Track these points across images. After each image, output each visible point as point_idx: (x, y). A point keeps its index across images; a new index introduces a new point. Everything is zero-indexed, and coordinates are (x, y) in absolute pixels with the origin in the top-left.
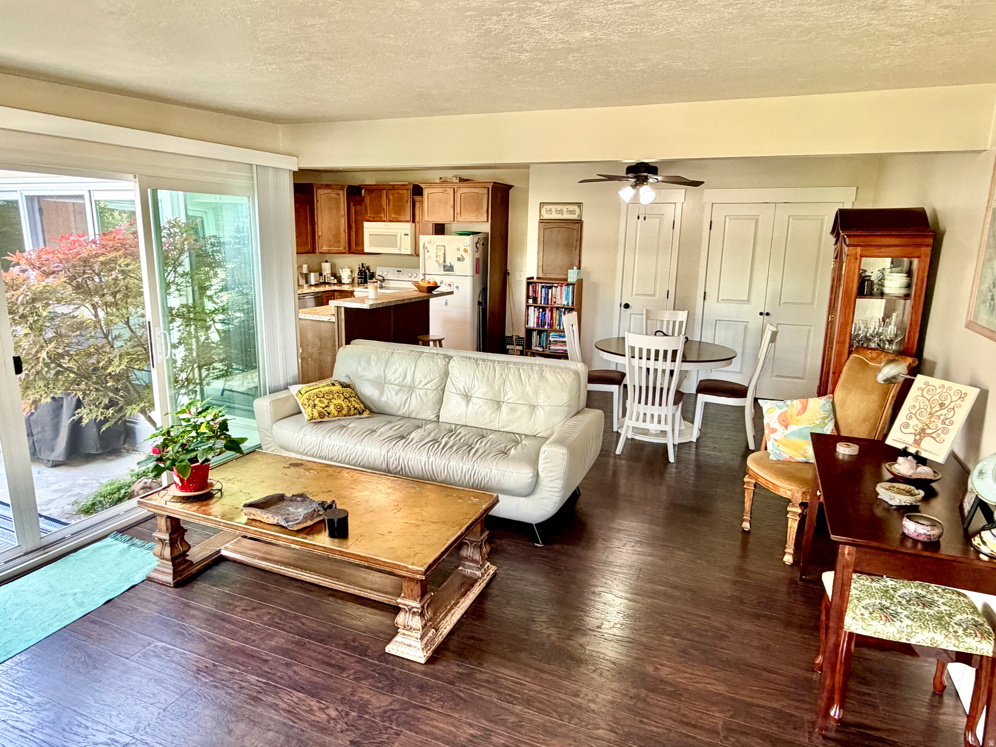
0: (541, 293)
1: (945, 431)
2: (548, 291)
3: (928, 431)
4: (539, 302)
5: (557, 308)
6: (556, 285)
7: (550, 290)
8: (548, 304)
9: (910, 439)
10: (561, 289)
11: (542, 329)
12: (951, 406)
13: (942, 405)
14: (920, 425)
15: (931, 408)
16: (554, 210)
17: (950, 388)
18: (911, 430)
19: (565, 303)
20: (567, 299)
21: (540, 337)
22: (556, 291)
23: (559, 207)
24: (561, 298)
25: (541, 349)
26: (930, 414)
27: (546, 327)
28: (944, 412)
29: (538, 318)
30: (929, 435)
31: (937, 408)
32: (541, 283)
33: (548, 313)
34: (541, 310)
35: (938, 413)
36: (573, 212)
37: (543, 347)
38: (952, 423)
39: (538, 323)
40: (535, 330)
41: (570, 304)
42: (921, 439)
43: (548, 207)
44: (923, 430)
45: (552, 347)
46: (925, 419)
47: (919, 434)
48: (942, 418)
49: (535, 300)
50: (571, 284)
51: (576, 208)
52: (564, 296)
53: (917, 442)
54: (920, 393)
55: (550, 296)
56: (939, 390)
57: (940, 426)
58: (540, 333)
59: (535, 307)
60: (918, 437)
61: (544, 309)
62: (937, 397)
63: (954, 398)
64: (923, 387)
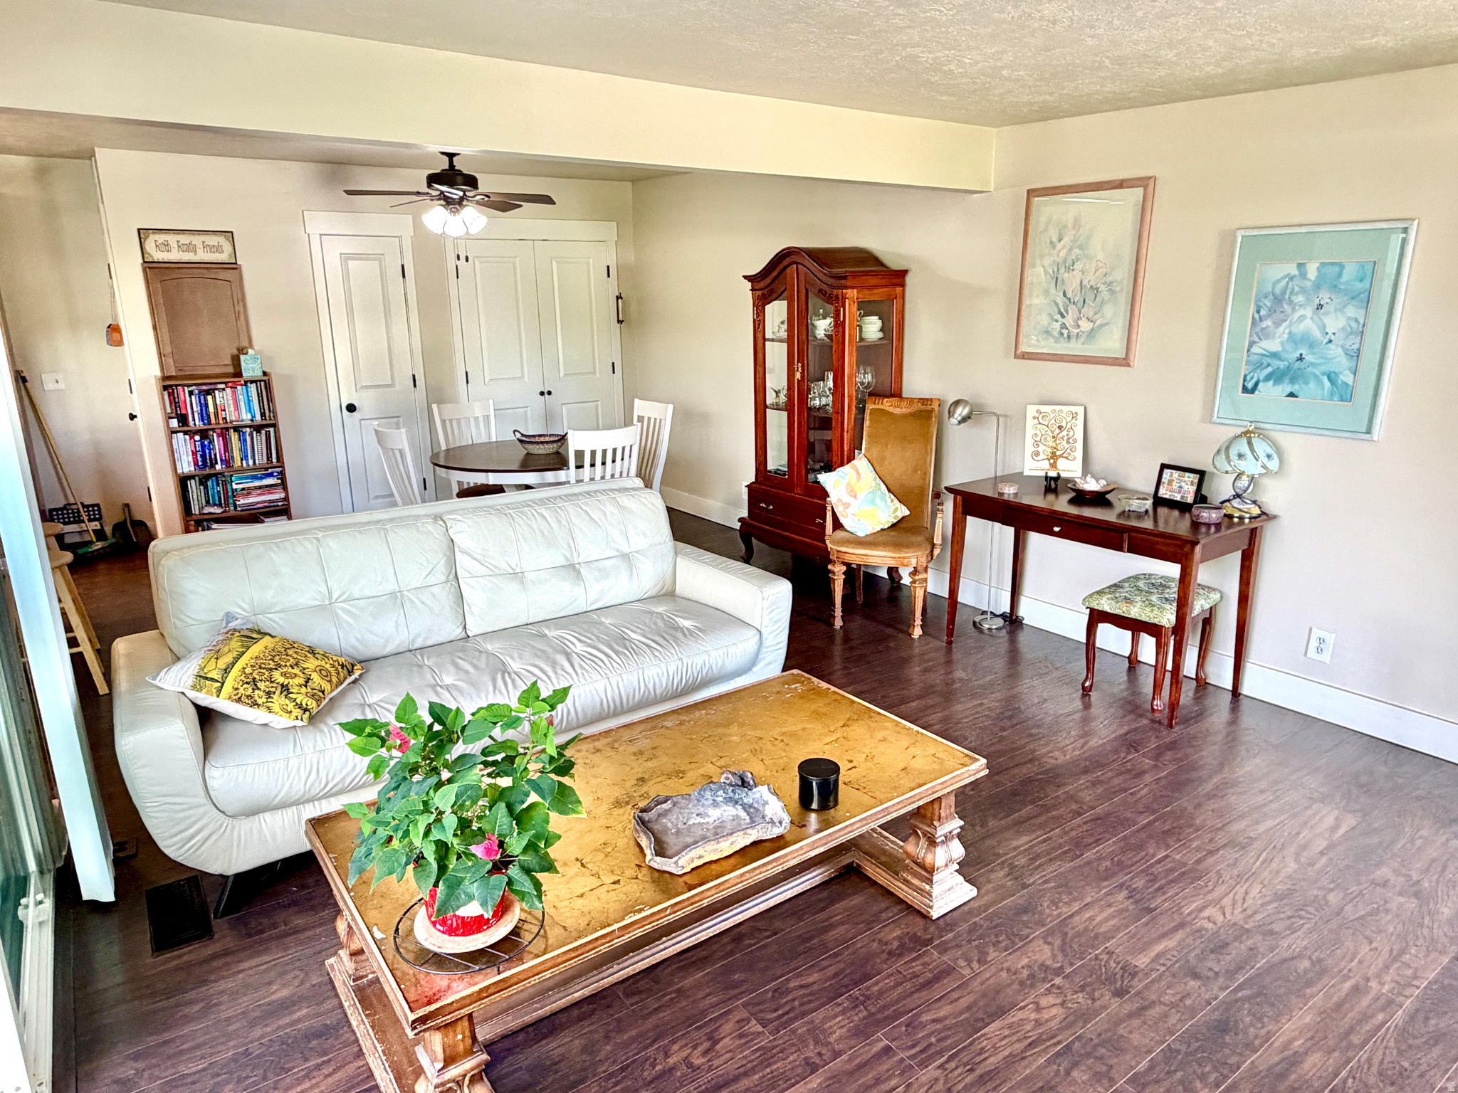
0: (192, 405)
1: (1073, 449)
2: (206, 400)
3: (1058, 453)
4: (191, 423)
5: (236, 429)
6: (223, 386)
7: (210, 398)
8: (210, 423)
9: (1046, 465)
10: (234, 394)
11: (213, 472)
12: (1069, 426)
13: (1060, 427)
14: (1050, 450)
15: (1052, 432)
16: (174, 245)
17: (1061, 411)
18: (1042, 456)
19: (246, 417)
20: (250, 410)
21: (206, 488)
22: (223, 398)
23: (185, 239)
24: (237, 408)
25: (217, 510)
26: (1054, 437)
27: (218, 467)
28: (1065, 433)
29: (194, 454)
30: (1061, 456)
31: (1057, 431)
32: (188, 386)
33: (218, 443)
34: (197, 438)
35: (1060, 435)
36: (218, 249)
37: (220, 505)
38: (1075, 441)
39: (196, 464)
40: (192, 477)
41: (258, 417)
42: (1055, 462)
43: (161, 238)
44: (1054, 454)
45: (242, 501)
46: (1051, 444)
47: (1052, 458)
48: (1065, 438)
49: (183, 419)
50: (252, 382)
51: (221, 240)
52: (242, 405)
53: (1054, 466)
54: (1036, 421)
55: (211, 409)
56: (1052, 415)
57: (1067, 446)
58: (203, 481)
59: (185, 433)
60: (1052, 461)
61: (204, 434)
62: (1053, 421)
63: (1069, 419)
64: (1037, 415)
